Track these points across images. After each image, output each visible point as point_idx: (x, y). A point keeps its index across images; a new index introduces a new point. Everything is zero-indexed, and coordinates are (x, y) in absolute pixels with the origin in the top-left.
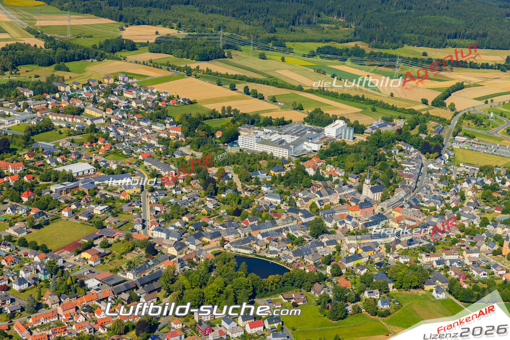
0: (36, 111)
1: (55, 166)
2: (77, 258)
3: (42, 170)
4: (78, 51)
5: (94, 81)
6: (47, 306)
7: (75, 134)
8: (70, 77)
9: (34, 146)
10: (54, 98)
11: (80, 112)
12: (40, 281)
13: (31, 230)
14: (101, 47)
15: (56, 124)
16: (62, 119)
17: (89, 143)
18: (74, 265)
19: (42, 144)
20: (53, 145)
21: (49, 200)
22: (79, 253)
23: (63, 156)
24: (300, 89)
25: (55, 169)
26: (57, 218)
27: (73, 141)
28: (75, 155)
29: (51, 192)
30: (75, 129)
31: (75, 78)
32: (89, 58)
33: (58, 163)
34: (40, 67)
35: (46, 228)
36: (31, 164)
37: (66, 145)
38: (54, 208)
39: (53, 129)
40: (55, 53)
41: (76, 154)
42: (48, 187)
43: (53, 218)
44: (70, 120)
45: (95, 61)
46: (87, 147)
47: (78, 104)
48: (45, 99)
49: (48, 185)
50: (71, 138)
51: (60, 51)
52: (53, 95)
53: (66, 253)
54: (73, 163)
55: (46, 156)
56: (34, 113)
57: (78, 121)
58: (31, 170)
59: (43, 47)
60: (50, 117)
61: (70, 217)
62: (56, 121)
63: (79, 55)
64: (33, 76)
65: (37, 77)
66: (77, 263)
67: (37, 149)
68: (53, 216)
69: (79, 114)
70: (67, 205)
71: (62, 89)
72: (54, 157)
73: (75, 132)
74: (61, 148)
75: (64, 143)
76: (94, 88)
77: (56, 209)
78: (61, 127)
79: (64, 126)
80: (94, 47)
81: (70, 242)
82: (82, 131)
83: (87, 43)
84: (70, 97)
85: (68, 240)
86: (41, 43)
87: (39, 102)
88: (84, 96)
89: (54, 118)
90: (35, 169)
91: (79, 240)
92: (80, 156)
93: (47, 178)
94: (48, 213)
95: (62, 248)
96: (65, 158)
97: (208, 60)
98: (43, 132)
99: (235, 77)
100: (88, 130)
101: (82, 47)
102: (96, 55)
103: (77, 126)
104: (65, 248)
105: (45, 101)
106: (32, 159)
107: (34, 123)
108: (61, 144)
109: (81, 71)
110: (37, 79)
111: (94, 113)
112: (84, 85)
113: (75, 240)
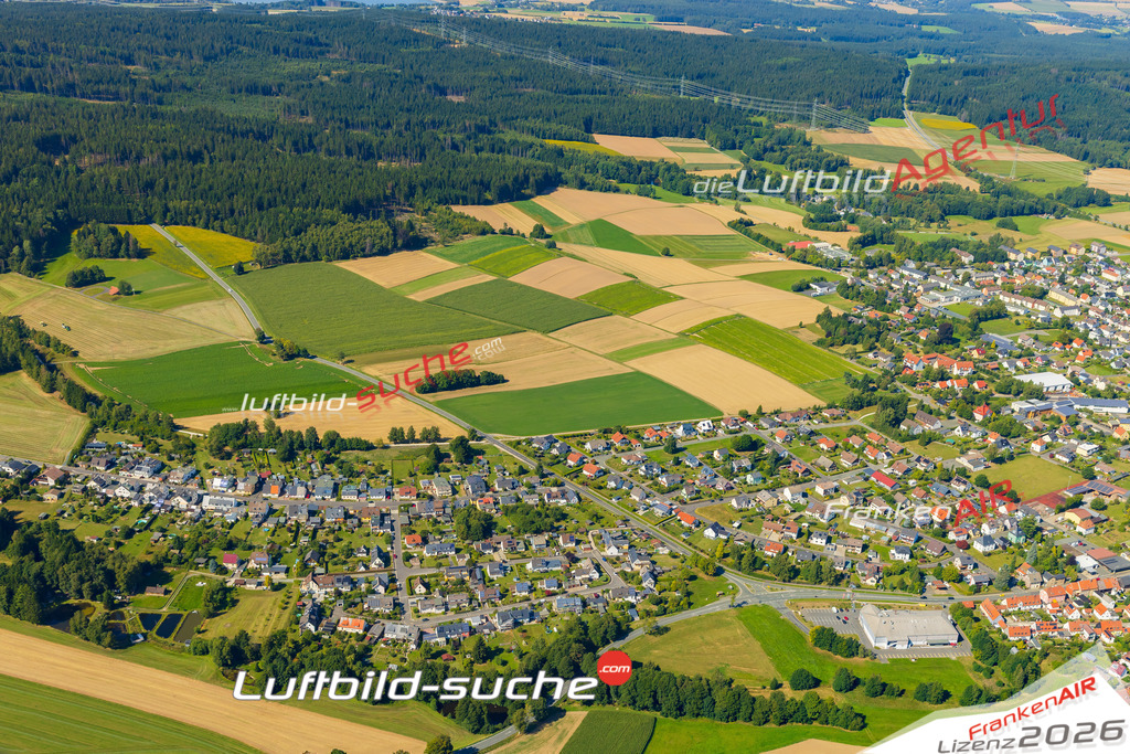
0: (982, 287)
1: (1014, 372)
2: (1060, 519)
3: (998, 377)
4: (1030, 202)
5: (1057, 249)
6: (1023, 584)
7: (1039, 327)
8: (1021, 240)
9: (983, 338)
10: (1003, 269)
11: (1042, 295)
12: (1011, 544)
13: (990, 464)
14: (1059, 197)
15: (1011, 309)
16: (1019, 302)
17: (1061, 345)
18: (1056, 529)
19: (994, 337)
20: (1010, 341)
21: (1012, 423)
22: (1062, 510)
23: (1025, 359)
25: (1017, 378)
26: (1025, 452)
27: (1036, 338)
28: (1042, 360)
29: (1013, 411)
30: (1039, 321)
31: (1027, 241)
32: (1043, 213)
33: (1017, 369)
34: (976, 221)
35: (1009, 464)
36: (981, 365)
37: (1027, 344)
38: (1019, 436)
39: (1006, 316)
40: (997, 202)
41: (1043, 358)
42: (1008, 402)
43: (1020, 451)
44: (1029, 305)
45: (1052, 217)
46: (1057, 349)
47: (1040, 283)
48: (990, 269)
49: (1008, 399)
50: (1034, 332)
51: (1004, 199)
52: (1001, 264)
53: (1041, 507)
54: (1040, 372)
55: (1000, 356)
56: (978, 289)
57: (1042, 308)
58: (982, 375)
59: (977, 190)
60: (1001, 297)
61: (1042, 453)
62: (1010, 304)
63: (1031, 208)
64: (969, 233)
65: (974, 234)
66: (1059, 526)
67: (988, 344)
68: (1018, 448)
69: (1041, 298)
70: (1036, 434)
71: (1012, 256)
72: (1012, 359)
73: (1038, 325)
74: (1021, 347)
75: (1024, 339)
76: (1057, 260)
77: (1021, 438)
78: (1018, 315)
79: (1022, 313)
80: (1050, 196)
81: (1045, 492)
82: (1048, 324)
83: (1040, 190)
84: (1026, 271)
85: (1044, 488)
86: (975, 186)
87: (984, 274)
88: (1045, 270)
89: (1007, 300)
90: (988, 372)
91: (1059, 491)
92: (1049, 363)
93: (1006, 390)
94: (1012, 441)
95: (1036, 499)
96: (1028, 363)
98: (992, 318)
100: (1056, 324)
101: (1033, 196)
102: (1054, 210)
103: (1040, 316)
104: (1041, 499)
105: (992, 273)
106: (982, 357)
107: (979, 303)
108: (1020, 341)
109: (1035, 232)
110: (975, 239)
111: (1062, 299)
112: (1043, 254)
113: (1053, 489)
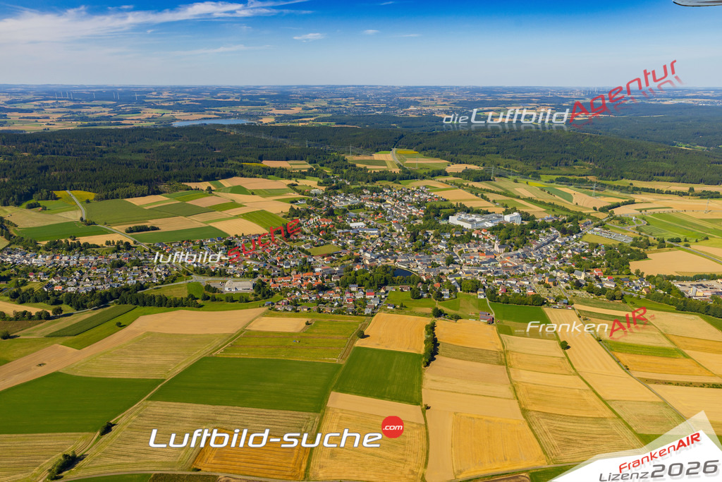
14: (428, 174)
24: (518, 197)
51: (406, 174)
97: (479, 181)
99: (484, 190)
